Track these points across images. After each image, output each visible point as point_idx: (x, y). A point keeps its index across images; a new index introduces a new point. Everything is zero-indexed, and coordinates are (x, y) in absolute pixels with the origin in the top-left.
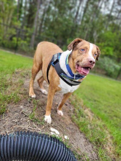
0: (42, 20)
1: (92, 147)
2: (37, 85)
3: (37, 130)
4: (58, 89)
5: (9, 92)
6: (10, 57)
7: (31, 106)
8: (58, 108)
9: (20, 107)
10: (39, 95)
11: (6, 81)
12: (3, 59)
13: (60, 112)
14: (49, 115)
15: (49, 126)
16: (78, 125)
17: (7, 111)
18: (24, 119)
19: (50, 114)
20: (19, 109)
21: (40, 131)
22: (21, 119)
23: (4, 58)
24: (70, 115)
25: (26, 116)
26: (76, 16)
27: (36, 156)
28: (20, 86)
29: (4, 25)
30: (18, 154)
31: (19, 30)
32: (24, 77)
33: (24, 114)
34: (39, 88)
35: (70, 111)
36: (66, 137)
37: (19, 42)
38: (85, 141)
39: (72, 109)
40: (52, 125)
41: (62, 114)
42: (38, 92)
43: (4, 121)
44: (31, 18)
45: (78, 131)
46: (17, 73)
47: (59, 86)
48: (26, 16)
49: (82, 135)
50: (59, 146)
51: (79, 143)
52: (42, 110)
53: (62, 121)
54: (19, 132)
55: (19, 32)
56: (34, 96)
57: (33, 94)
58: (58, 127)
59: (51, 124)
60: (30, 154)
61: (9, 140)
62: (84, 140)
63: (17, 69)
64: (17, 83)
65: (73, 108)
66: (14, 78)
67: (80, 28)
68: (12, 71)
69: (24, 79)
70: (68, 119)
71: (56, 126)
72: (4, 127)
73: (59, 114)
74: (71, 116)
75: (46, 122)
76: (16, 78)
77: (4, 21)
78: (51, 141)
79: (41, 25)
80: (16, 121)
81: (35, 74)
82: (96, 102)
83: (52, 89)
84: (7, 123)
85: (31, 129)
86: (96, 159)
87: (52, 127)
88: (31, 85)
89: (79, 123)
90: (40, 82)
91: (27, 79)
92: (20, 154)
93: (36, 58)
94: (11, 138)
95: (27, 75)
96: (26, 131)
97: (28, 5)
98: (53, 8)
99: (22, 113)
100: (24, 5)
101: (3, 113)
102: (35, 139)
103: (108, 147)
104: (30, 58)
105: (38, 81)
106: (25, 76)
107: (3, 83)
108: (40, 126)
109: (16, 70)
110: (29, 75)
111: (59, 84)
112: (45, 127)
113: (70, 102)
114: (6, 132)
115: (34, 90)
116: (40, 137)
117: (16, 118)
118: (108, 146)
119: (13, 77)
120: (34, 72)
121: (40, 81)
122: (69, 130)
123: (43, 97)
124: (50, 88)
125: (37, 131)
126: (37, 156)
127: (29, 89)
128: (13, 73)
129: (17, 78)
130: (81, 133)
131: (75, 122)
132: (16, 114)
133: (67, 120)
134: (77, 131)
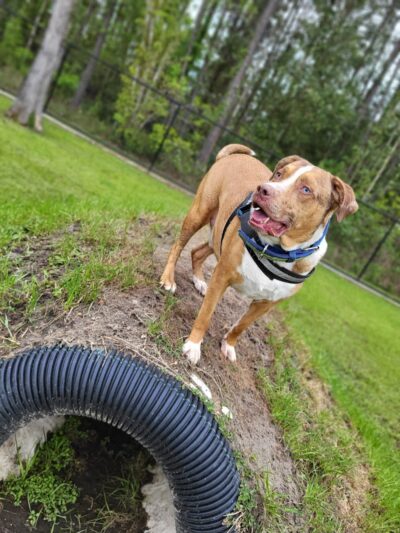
0: (256, 86)
1: (295, 473)
2: (186, 264)
3: (159, 363)
4: (235, 276)
5: (113, 260)
6: (133, 179)
7: (158, 308)
8: (226, 336)
9: (131, 300)
10: (184, 290)
11: (113, 233)
12: (113, 181)
13: (230, 350)
14: (197, 342)
15: (189, 368)
16: (271, 401)
17: (99, 300)
18: (135, 330)
19: (202, 341)
20: (128, 304)
21: (166, 366)
22: (129, 328)
23: (116, 178)
24: (255, 369)
25: (140, 324)
26: (371, 93)
27: (140, 417)
28: (144, 254)
29: (139, 82)
30: (103, 398)
31: (179, 104)
32: (160, 237)
33: (136, 318)
34: (190, 275)
35: (259, 359)
36: (225, 410)
37: (168, 141)
38: (278, 449)
39: (265, 357)
40: (199, 369)
41: (233, 357)
42: (184, 283)
43: (88, 320)
44: (224, 75)
45: (265, 415)
46: (142, 221)
47: (239, 270)
48: (209, 66)
49: (272, 430)
50: (200, 419)
51: (259, 443)
52: (182, 327)
53: (228, 374)
54: (117, 352)
55: (177, 112)
56: (171, 287)
57: (170, 281)
58: (213, 382)
59: (197, 365)
60: (129, 409)
61: (92, 361)
62: (275, 444)
63: (146, 213)
64: (138, 247)
65: (270, 355)
66: (133, 233)
67: (372, 134)
68: (131, 213)
69: (156, 241)
70: (248, 376)
71: (207, 377)
72: (86, 332)
73: (226, 353)
74: (257, 372)
75: (185, 356)
76: (139, 234)
77: (141, 73)
78: (186, 398)
79: (250, 99)
80: (116, 327)
81: (191, 231)
82: (362, 383)
83: (220, 274)
84: (95, 327)
85: (145, 355)
86: (295, 502)
87: (198, 373)
88: (171, 258)
89: (274, 397)
90: (197, 259)
91: (165, 243)
92: (106, 401)
93: (205, 190)
94: (96, 357)
95: (168, 234)
96: (134, 356)
97: (225, 34)
98: (299, 55)
99: (134, 315)
100: (211, 32)
101: (90, 302)
102: (149, 380)
103: (346, 500)
104: (189, 193)
105: (193, 253)
106: (163, 236)
107: (104, 237)
108: (168, 357)
109: (142, 215)
110: (173, 235)
111: (240, 263)
112: (179, 365)
113: (267, 339)
114: (88, 342)
115: (176, 273)
116: (162, 380)
117: (116, 322)
118: (348, 497)
119: (131, 229)
120: (189, 227)
121: (197, 254)
122: (240, 402)
123: (193, 299)
124: (217, 270)
125: (157, 364)
126: (144, 419)
127: (163, 267)
128: (134, 218)
129: (141, 234)
130: (272, 422)
131: (264, 390)
132: (119, 313)
133: (243, 377)
134: (262, 413)
